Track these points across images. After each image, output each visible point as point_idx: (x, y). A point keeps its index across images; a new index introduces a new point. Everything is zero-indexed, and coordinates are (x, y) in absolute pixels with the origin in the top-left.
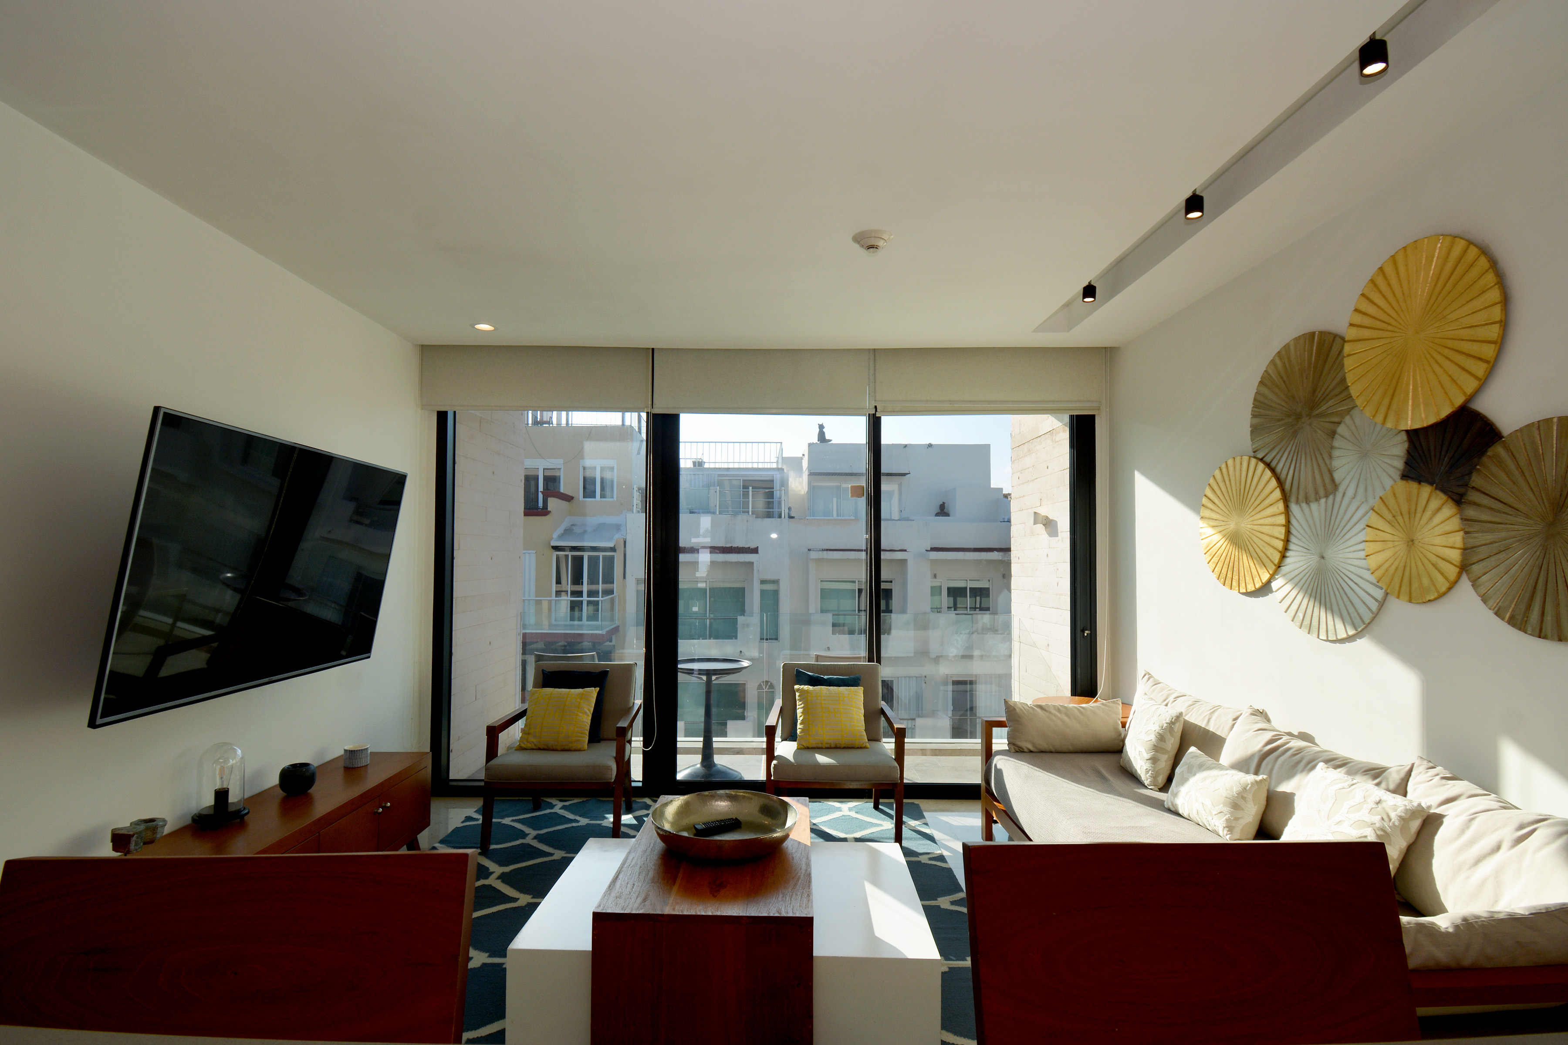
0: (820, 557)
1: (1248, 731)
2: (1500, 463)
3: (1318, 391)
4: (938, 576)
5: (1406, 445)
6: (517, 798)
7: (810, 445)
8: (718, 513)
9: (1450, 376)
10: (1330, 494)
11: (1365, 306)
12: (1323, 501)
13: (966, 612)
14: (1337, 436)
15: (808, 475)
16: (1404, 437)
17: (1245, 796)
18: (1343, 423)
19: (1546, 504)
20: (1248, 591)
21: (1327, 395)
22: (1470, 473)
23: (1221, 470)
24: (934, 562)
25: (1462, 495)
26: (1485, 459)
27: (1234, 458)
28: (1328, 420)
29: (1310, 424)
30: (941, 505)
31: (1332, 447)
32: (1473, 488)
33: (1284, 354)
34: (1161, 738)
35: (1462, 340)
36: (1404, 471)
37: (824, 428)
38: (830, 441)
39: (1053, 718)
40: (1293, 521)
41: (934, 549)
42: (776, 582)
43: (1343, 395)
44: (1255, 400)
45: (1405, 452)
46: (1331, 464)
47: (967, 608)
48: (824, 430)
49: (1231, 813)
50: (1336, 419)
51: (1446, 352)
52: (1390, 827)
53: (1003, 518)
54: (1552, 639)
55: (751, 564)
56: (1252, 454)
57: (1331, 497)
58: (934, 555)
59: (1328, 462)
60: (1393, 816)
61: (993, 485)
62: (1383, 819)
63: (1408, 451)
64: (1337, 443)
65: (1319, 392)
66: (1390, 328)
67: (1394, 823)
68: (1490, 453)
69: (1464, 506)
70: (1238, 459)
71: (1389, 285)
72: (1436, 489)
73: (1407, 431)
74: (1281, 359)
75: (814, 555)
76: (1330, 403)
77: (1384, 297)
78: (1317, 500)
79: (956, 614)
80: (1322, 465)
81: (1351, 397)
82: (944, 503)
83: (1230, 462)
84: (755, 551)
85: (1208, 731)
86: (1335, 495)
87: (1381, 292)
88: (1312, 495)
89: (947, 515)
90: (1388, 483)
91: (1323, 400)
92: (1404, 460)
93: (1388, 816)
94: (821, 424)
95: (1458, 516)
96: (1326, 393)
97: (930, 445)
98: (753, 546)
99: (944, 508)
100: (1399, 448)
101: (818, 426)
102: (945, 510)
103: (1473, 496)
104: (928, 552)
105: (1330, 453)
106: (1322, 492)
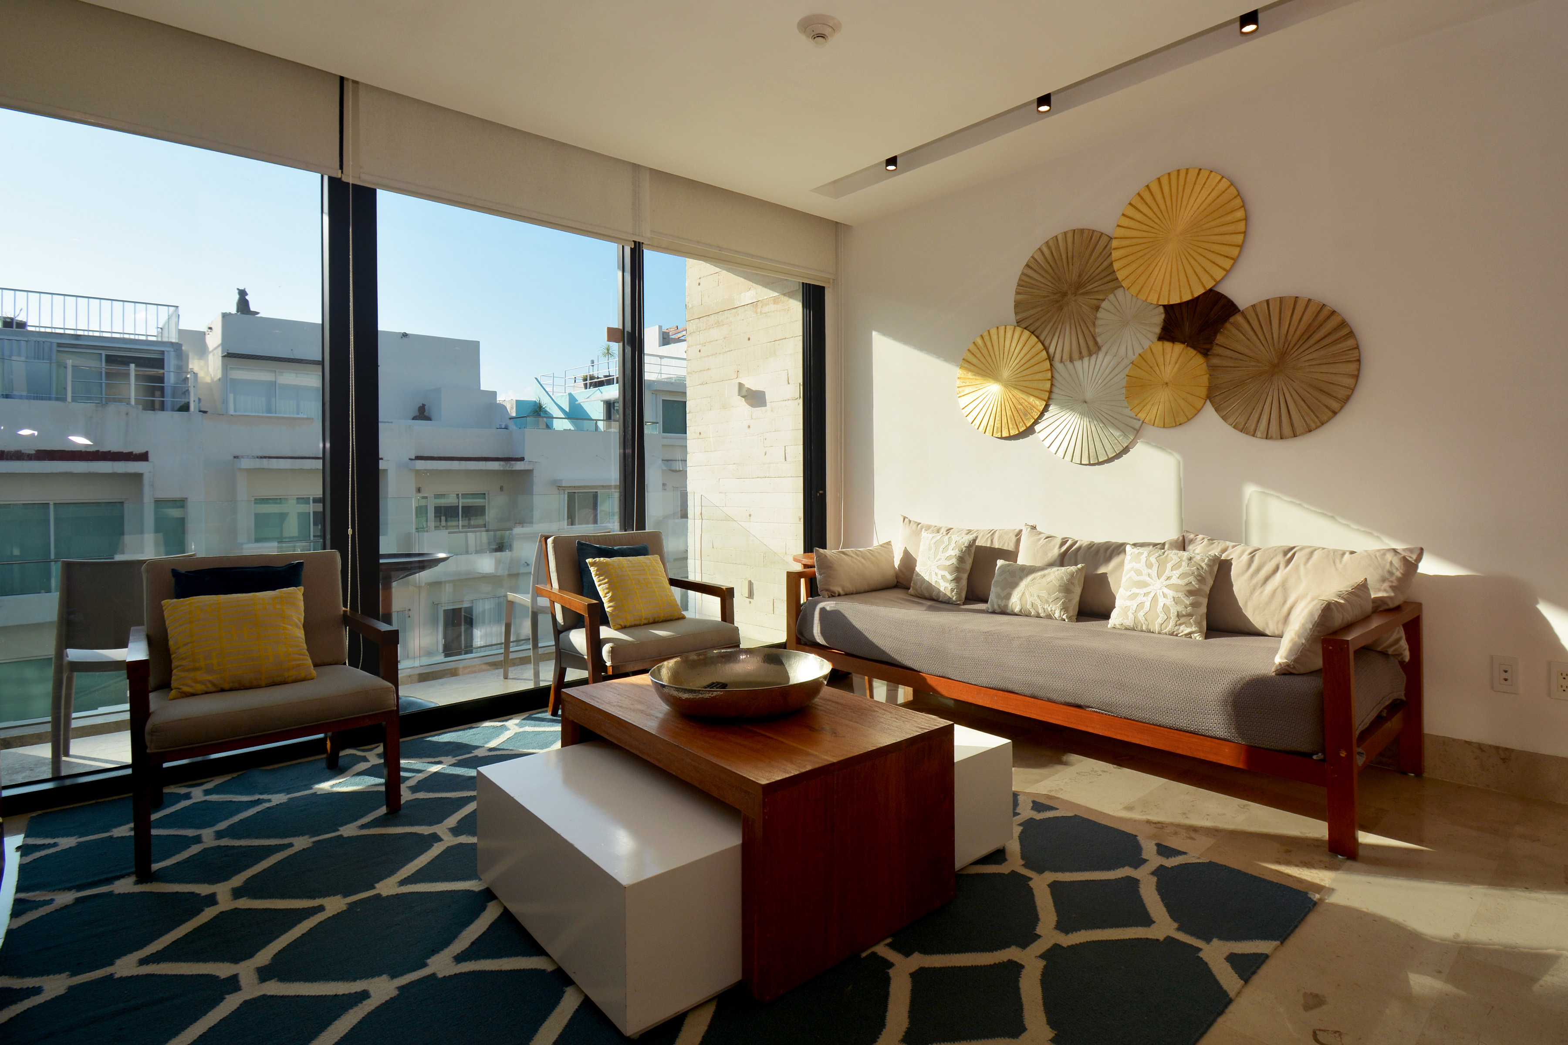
0: (257, 467)
1: (1040, 539)
2: (1238, 328)
3: (1084, 274)
4: (422, 490)
5: (1163, 316)
6: (94, 802)
7: (225, 316)
8: (69, 399)
9: (1203, 267)
10: (1093, 354)
11: (1131, 212)
12: (1086, 360)
13: (458, 530)
14: (1100, 309)
15: (223, 357)
16: (1161, 309)
17: (1073, 581)
18: (1106, 300)
19: (1272, 352)
20: (1011, 435)
21: (1093, 279)
22: (1215, 335)
23: (983, 338)
24: (418, 472)
25: (1208, 350)
26: (1228, 325)
27: (998, 328)
28: (1095, 297)
29: (1075, 301)
30: (420, 407)
31: (1096, 318)
32: (1217, 344)
33: (1052, 244)
34: (961, 559)
35: (1214, 243)
36: (1160, 334)
37: (247, 294)
38: (258, 313)
39: (855, 560)
40: (1056, 375)
41: (418, 458)
42: (181, 503)
43: (1109, 278)
44: (1020, 280)
45: (1162, 321)
46: (1095, 331)
47: (458, 526)
48: (247, 297)
49: (1066, 597)
50: (1101, 297)
51: (1201, 251)
52: (1204, 573)
53: (500, 425)
54: (1276, 439)
55: (138, 477)
56: (1016, 324)
57: (1094, 356)
58: (421, 465)
59: (1092, 330)
60: (1203, 565)
61: (484, 387)
62: (1198, 569)
63: (1164, 320)
64: (1100, 315)
65: (1085, 276)
66: (1154, 231)
67: (1205, 570)
68: (1232, 320)
69: (1209, 357)
70: (1002, 329)
71: (1154, 199)
72: (1187, 346)
73: (1164, 306)
74: (1049, 247)
75: (246, 464)
76: (1095, 284)
77: (1149, 207)
78: (1081, 358)
79: (449, 533)
80: (1086, 332)
81: (1117, 279)
82: (424, 405)
83: (994, 331)
84: (143, 457)
85: (994, 548)
86: (1098, 354)
87: (1146, 204)
88: (1076, 355)
89: (428, 419)
90: (1147, 344)
91: (1088, 282)
92: (1161, 326)
93: (1200, 566)
94: (243, 289)
95: (1205, 364)
96: (1091, 277)
97: (405, 335)
98: (138, 450)
99: (425, 411)
100: (1158, 317)
101: (237, 291)
102: (426, 414)
103: (1217, 350)
104: (413, 461)
105: (1094, 322)
106: (1085, 351)
